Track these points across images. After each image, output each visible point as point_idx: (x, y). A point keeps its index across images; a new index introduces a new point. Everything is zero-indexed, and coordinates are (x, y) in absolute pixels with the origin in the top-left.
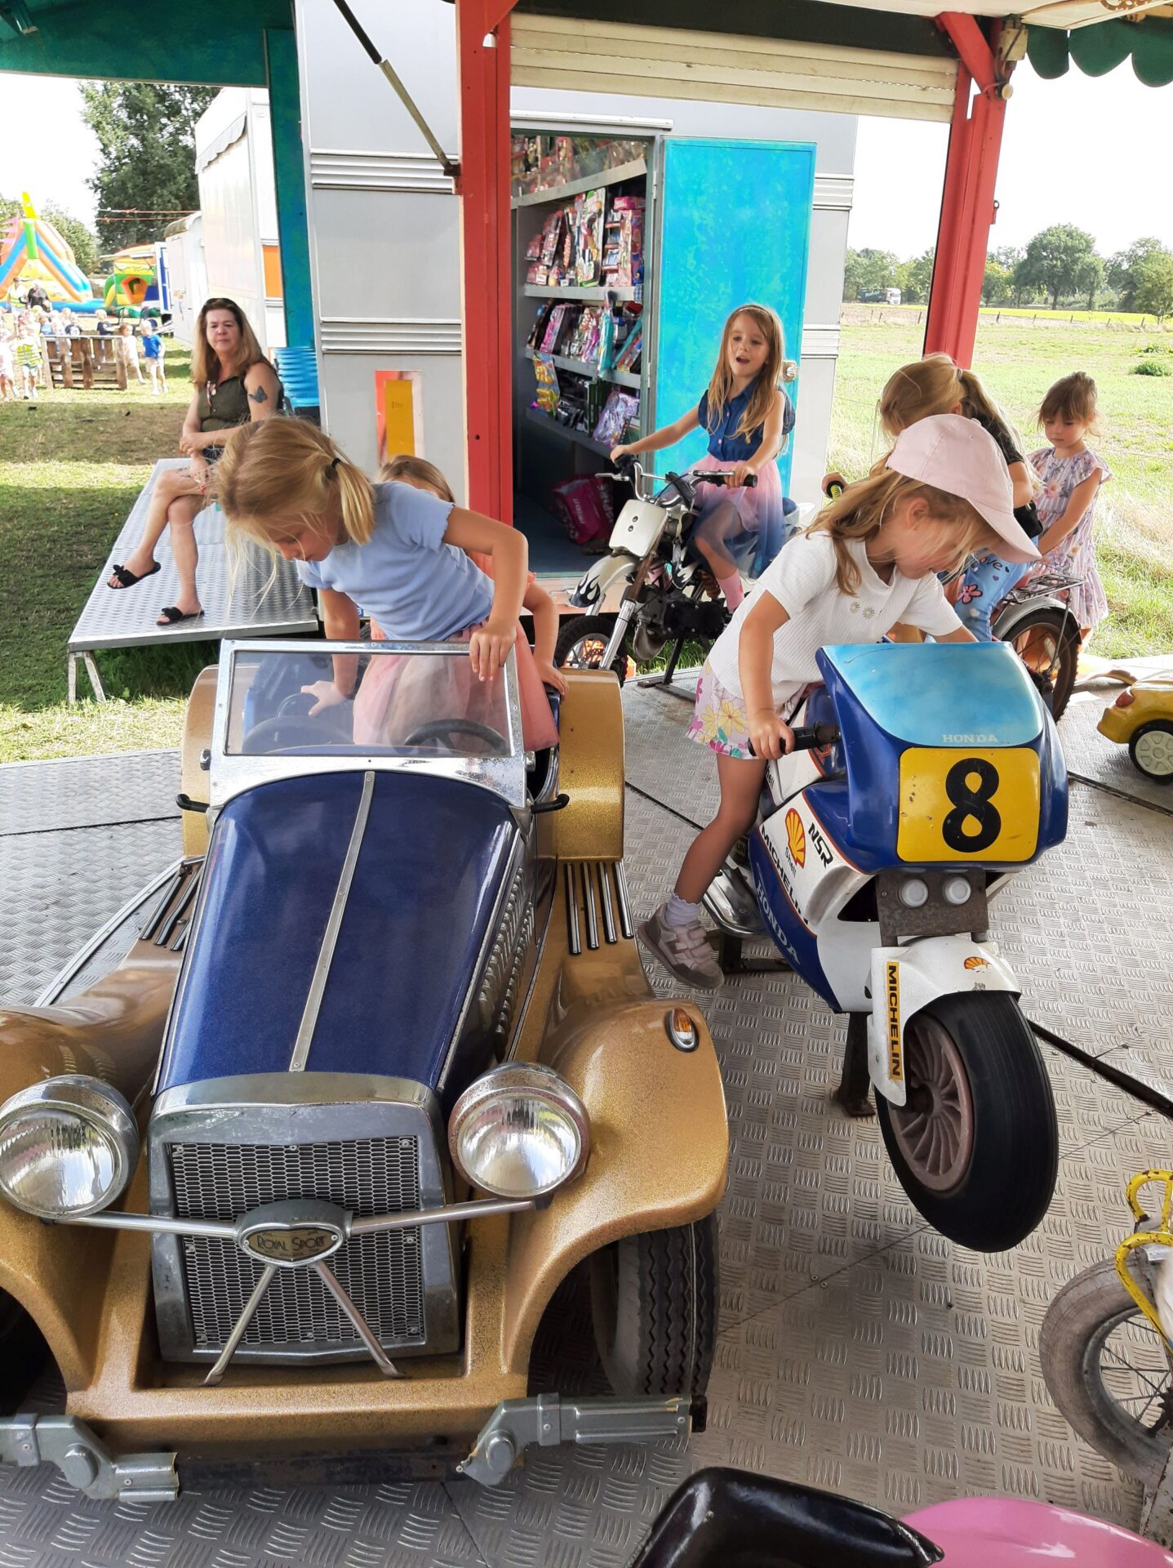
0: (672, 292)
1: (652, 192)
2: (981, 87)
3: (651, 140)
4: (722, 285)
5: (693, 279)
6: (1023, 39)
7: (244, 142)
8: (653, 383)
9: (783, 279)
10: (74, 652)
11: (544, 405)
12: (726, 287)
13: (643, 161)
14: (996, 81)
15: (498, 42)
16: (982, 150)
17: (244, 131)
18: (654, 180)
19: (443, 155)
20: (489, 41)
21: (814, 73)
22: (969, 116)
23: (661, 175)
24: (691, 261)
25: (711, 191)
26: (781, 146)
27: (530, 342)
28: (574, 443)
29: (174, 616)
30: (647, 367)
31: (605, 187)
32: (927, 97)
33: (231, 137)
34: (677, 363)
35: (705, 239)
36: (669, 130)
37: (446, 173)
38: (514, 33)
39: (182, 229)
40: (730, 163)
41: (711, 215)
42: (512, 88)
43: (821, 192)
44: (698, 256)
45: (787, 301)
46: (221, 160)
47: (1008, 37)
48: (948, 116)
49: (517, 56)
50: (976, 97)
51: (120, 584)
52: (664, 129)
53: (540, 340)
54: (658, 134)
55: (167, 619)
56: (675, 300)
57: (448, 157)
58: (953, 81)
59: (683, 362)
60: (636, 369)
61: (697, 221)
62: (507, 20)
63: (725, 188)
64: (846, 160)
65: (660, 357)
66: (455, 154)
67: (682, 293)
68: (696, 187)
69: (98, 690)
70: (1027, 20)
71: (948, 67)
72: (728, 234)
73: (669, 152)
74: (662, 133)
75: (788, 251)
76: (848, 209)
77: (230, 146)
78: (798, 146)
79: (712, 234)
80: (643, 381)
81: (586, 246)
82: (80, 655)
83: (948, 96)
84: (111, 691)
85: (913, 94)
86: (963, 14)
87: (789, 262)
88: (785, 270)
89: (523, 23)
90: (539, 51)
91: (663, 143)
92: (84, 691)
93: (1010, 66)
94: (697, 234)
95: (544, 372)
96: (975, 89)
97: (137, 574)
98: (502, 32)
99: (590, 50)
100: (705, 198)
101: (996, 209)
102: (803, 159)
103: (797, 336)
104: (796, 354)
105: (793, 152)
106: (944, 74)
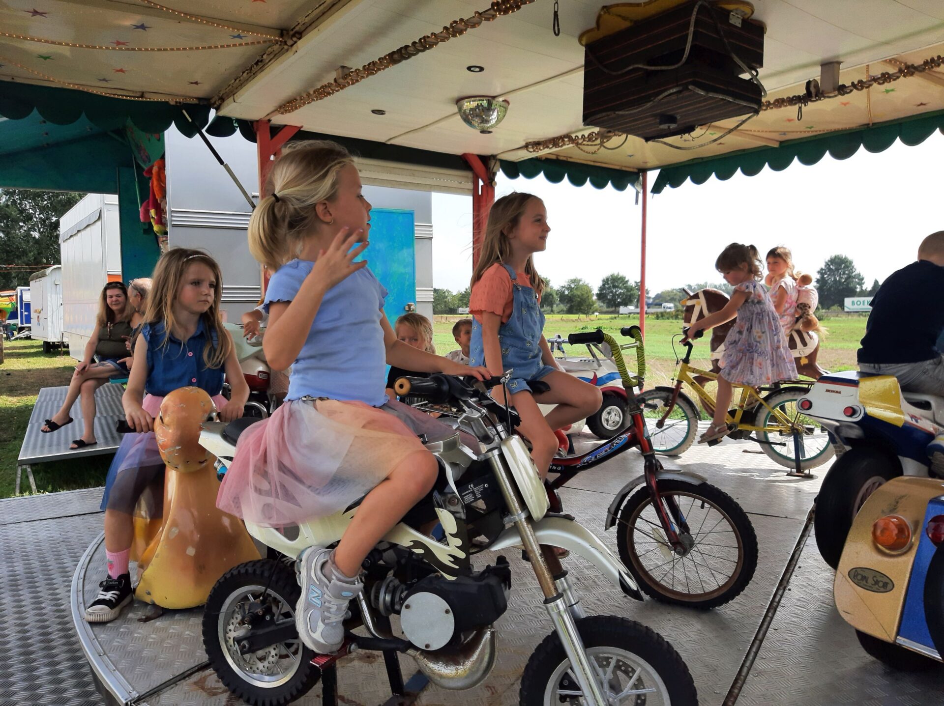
2: (483, 182)
6: (498, 164)
7: (99, 223)
9: (405, 267)
10: (20, 465)
14: (490, 179)
17: (100, 217)
22: (480, 193)
26: (398, 211)
29: (80, 444)
32: (462, 186)
33: (89, 220)
39: (44, 275)
43: (418, 232)
46: (79, 234)
47: (492, 163)
48: (472, 194)
50: (482, 186)
51: (48, 429)
55: (76, 446)
58: (471, 180)
64: (428, 217)
69: (34, 487)
70: (499, 157)
71: (469, 174)
75: (406, 256)
76: (431, 239)
77: (88, 226)
82: (24, 467)
83: (470, 186)
84: (41, 488)
85: (456, 184)
86: (473, 155)
87: (407, 260)
88: (405, 264)
92: (25, 488)
93: (494, 174)
96: (481, 183)
97: (59, 424)
102: (409, 217)
103: (414, 292)
104: (414, 300)
105: (404, 213)
106: (467, 177)
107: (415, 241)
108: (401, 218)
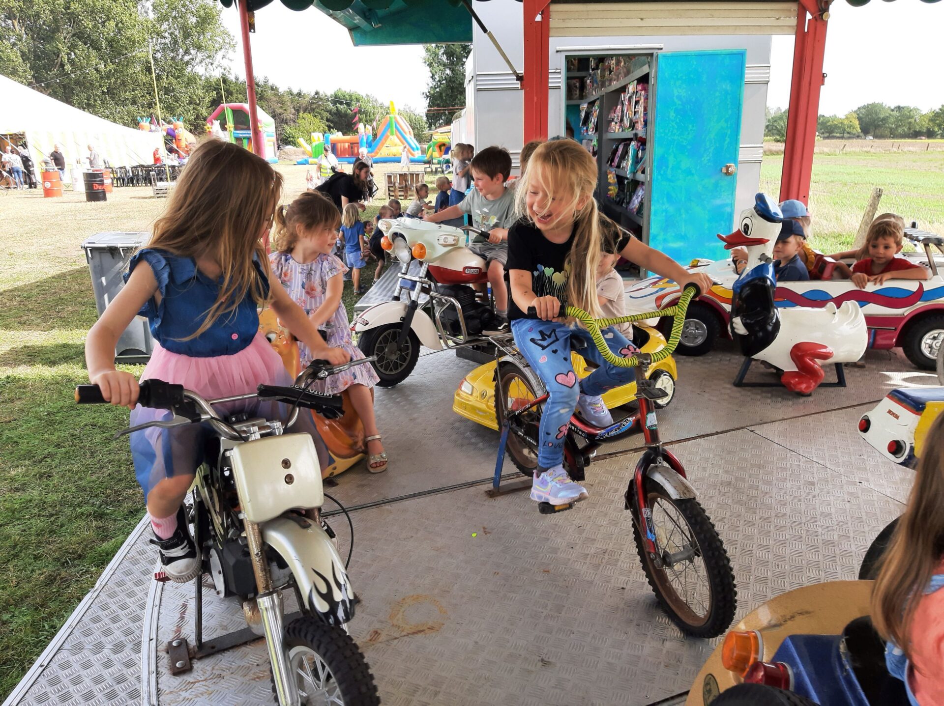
0: (661, 131)
1: (652, 81)
2: (812, 14)
3: (652, 55)
4: (690, 126)
5: (674, 124)
8: (651, 178)
9: (726, 121)
11: (611, 195)
12: (693, 126)
13: (647, 66)
14: (820, 11)
15: (542, 18)
16: (814, 47)
18: (652, 74)
19: (515, 71)
20: (539, 18)
21: (712, 16)
22: (806, 31)
23: (656, 72)
24: (672, 114)
25: (684, 78)
26: (724, 52)
27: (607, 162)
28: (620, 213)
30: (648, 170)
31: (637, 79)
32: (779, 23)
34: (664, 168)
35: (680, 103)
36: (661, 49)
37: (517, 80)
38: (551, 13)
39: (460, 116)
40: (695, 63)
41: (684, 90)
42: (550, 39)
43: (750, 75)
44: (677, 111)
45: (729, 133)
48: (794, 31)
49: (553, 23)
50: (809, 20)
52: (659, 49)
53: (612, 161)
54: (655, 52)
56: (663, 135)
57: (518, 72)
58: (796, 13)
59: (667, 167)
60: (643, 172)
61: (676, 93)
62: (548, 6)
63: (692, 76)
65: (655, 164)
66: (521, 71)
67: (667, 131)
68: (675, 77)
71: (793, 7)
72: (694, 100)
73: (660, 60)
74: (657, 51)
75: (729, 106)
76: (767, 83)
78: (735, 51)
79: (684, 100)
80: (646, 177)
81: (627, 111)
83: (793, 21)
85: (772, 22)
87: (730, 112)
88: (727, 116)
89: (555, 8)
90: (564, 20)
91: (657, 56)
94: (676, 100)
95: (612, 178)
96: (809, 16)
98: (546, 14)
99: (590, 17)
100: (680, 82)
101: (824, 77)
102: (739, 58)
103: (736, 151)
104: (735, 160)
105: (732, 55)
106: (790, 10)
107: (744, 87)
108: (727, 61)
